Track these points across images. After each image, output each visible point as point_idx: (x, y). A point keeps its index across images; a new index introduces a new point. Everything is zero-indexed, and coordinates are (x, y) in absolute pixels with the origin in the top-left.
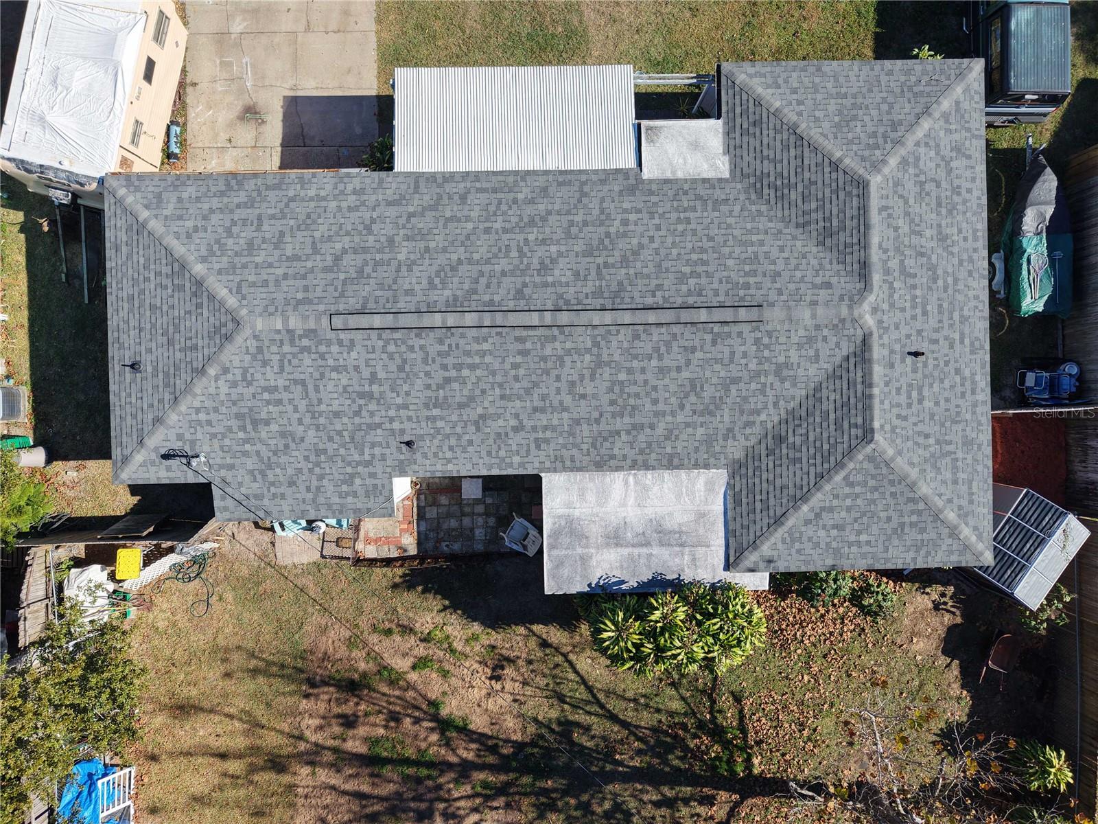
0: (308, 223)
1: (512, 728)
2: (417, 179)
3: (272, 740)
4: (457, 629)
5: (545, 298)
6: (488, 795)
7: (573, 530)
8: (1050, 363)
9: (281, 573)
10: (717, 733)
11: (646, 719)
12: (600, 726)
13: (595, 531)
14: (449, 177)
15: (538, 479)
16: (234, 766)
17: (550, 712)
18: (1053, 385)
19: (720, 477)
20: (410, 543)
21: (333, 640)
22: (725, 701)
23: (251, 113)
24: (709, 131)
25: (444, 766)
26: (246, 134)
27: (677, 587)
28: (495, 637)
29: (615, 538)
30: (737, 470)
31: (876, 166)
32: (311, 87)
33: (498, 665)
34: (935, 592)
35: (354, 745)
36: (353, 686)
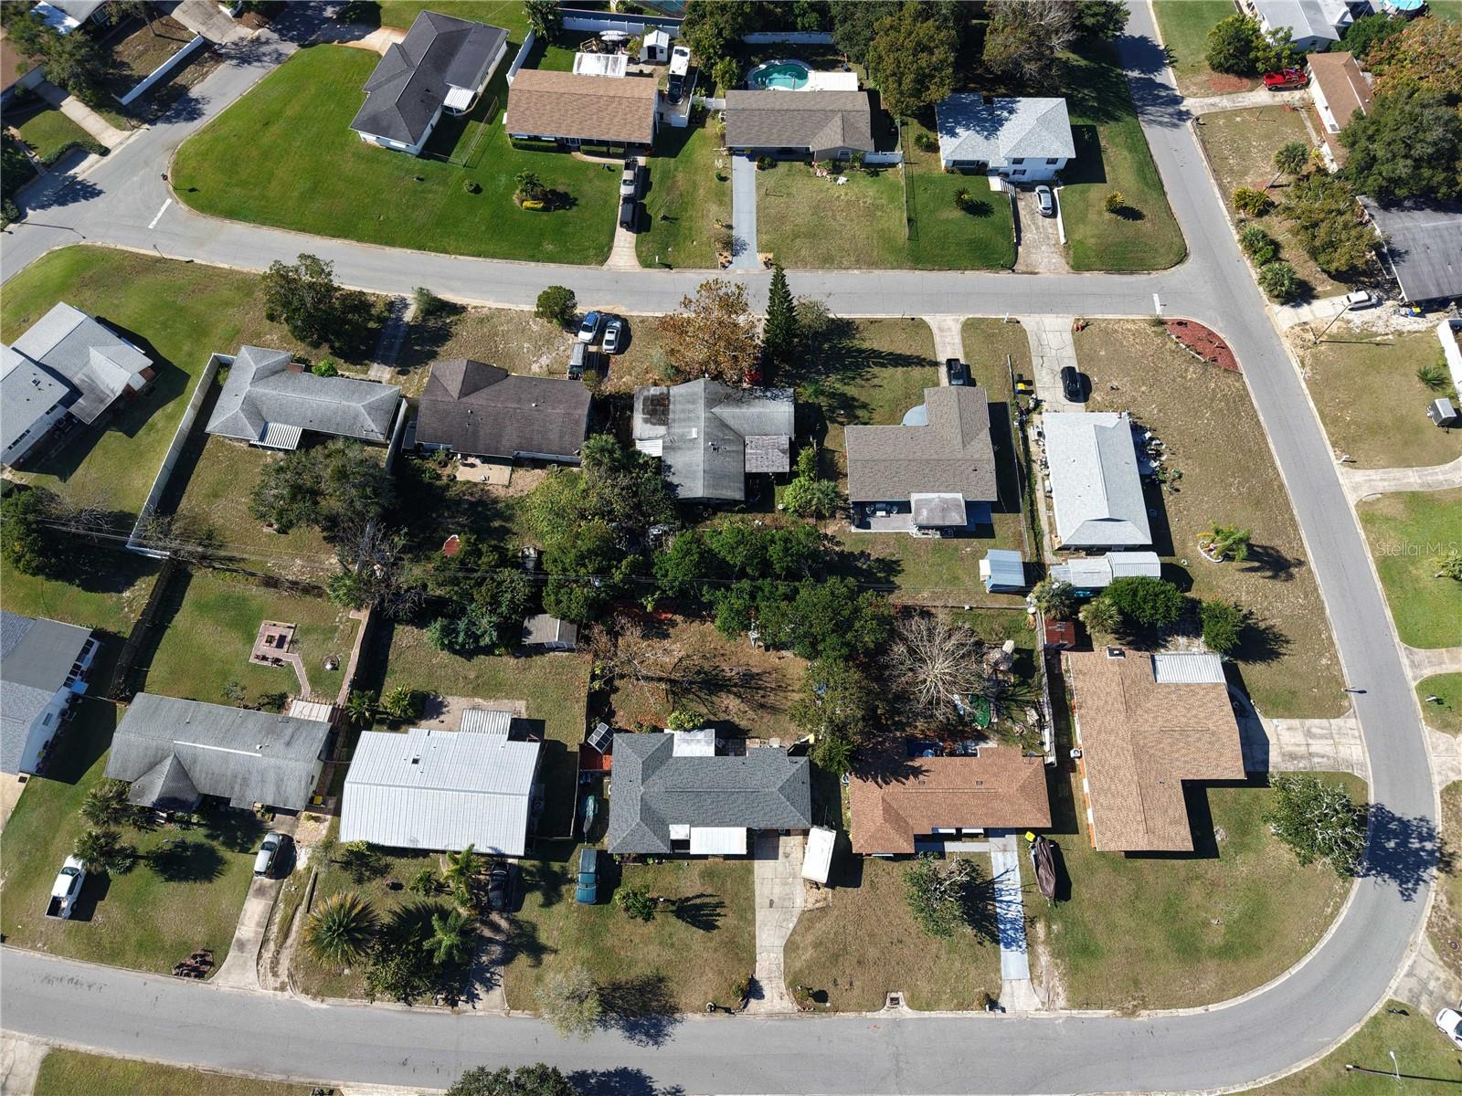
0: (765, 814)
1: (723, 695)
2: (741, 825)
3: (782, 694)
4: (736, 720)
5: (713, 795)
6: (729, 680)
7: (708, 743)
8: (586, 784)
9: (779, 736)
10: (673, 693)
11: (691, 696)
12: (702, 695)
13: (703, 743)
14: (734, 826)
15: (716, 755)
16: (790, 688)
17: (714, 698)
18: (586, 778)
19: (674, 755)
20: (748, 742)
21: (767, 717)
22: (671, 701)
23: (787, 856)
24: (674, 836)
25: (742, 686)
26: (788, 850)
27: (685, 730)
28: (727, 718)
29: (699, 741)
30: (671, 756)
31: (638, 824)
32: (771, 863)
33: (726, 710)
34: (617, 726)
35: (761, 692)
36: (762, 706)
